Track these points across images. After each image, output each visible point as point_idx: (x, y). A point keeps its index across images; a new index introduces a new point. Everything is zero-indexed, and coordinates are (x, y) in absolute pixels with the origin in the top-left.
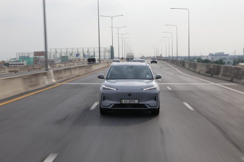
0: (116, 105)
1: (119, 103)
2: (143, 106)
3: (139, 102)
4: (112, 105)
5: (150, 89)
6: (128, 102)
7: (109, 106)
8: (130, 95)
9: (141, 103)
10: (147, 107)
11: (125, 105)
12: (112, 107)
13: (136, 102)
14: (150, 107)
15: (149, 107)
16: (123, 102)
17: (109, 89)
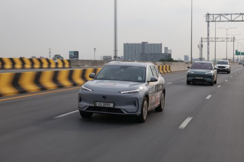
0: (90, 108)
1: (93, 105)
2: (119, 110)
3: (114, 106)
4: (87, 108)
6: (102, 105)
7: (83, 108)
8: (104, 98)
9: (116, 107)
10: (123, 113)
11: (100, 108)
12: (86, 110)
13: (111, 105)
14: (127, 112)
15: (125, 113)
16: (98, 104)
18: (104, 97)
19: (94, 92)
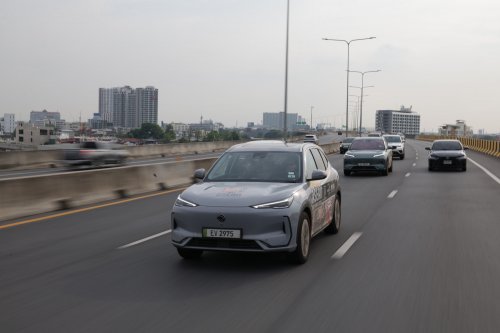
0: (194, 241)
1: (200, 235)
2: (252, 243)
3: (242, 234)
4: (187, 241)
5: (272, 207)
6: (217, 234)
7: (181, 242)
8: (222, 220)
10: (260, 248)
11: (213, 241)
12: (187, 245)
13: (236, 234)
14: (269, 246)
15: (265, 248)
16: (209, 233)
17: (185, 205)
18: (221, 218)
19: (200, 209)
